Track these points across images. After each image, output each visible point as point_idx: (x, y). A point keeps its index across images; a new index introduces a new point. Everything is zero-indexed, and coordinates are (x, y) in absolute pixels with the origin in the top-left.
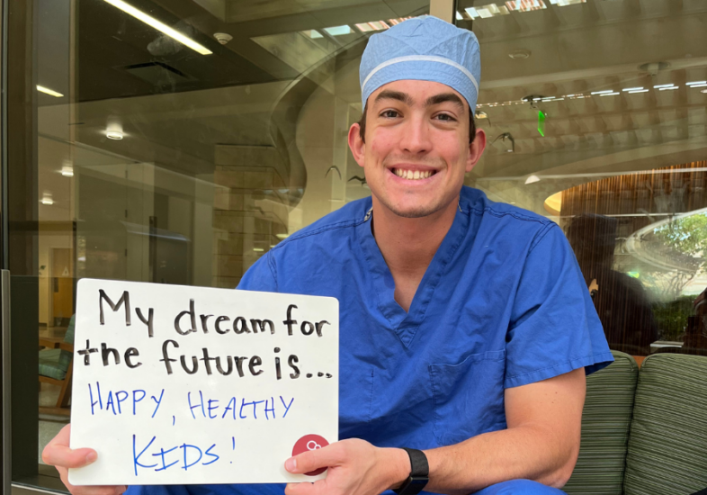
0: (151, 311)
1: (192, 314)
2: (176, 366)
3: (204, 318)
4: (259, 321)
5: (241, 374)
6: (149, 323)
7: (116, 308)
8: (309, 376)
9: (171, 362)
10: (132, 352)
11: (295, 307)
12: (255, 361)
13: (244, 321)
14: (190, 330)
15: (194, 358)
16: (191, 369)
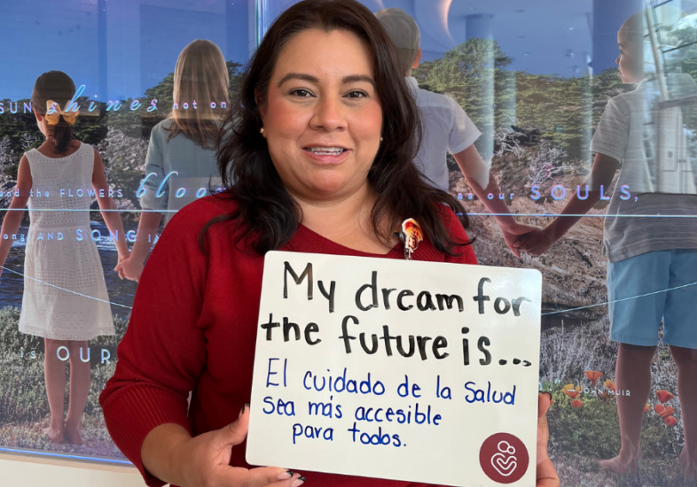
0: (333, 284)
1: (374, 287)
2: (355, 344)
3: (386, 293)
4: (446, 297)
5: (424, 357)
6: (330, 297)
7: (298, 281)
8: (503, 362)
9: (350, 340)
10: (312, 328)
11: (488, 280)
12: (440, 342)
13: (429, 296)
14: (371, 306)
15: (374, 336)
16: (370, 348)
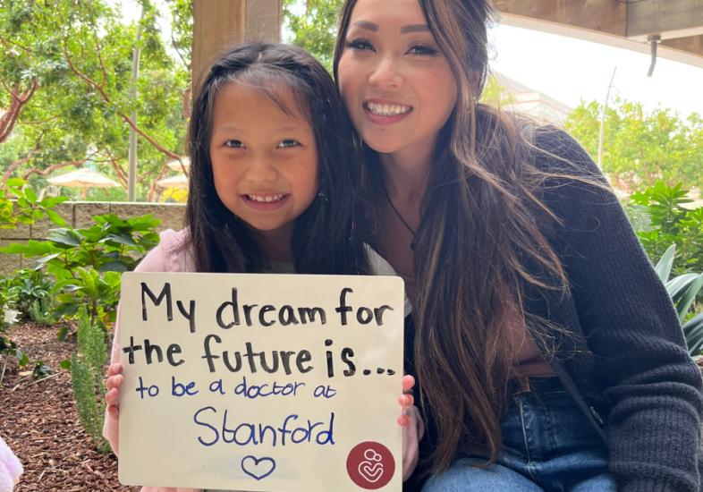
0: (192, 304)
1: (234, 304)
2: (218, 363)
3: (247, 309)
4: (308, 310)
5: (288, 371)
6: (191, 317)
7: (157, 302)
8: (367, 372)
9: (213, 359)
10: (174, 349)
11: (350, 290)
12: (304, 356)
13: (291, 311)
14: (233, 323)
15: (237, 354)
16: (234, 366)
